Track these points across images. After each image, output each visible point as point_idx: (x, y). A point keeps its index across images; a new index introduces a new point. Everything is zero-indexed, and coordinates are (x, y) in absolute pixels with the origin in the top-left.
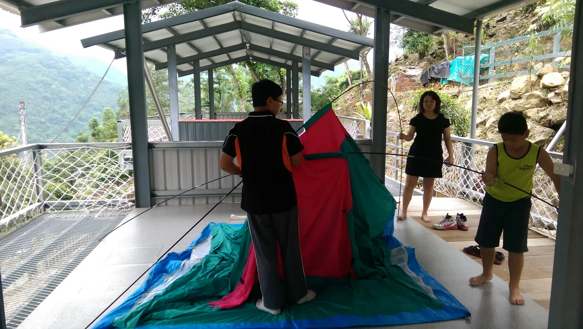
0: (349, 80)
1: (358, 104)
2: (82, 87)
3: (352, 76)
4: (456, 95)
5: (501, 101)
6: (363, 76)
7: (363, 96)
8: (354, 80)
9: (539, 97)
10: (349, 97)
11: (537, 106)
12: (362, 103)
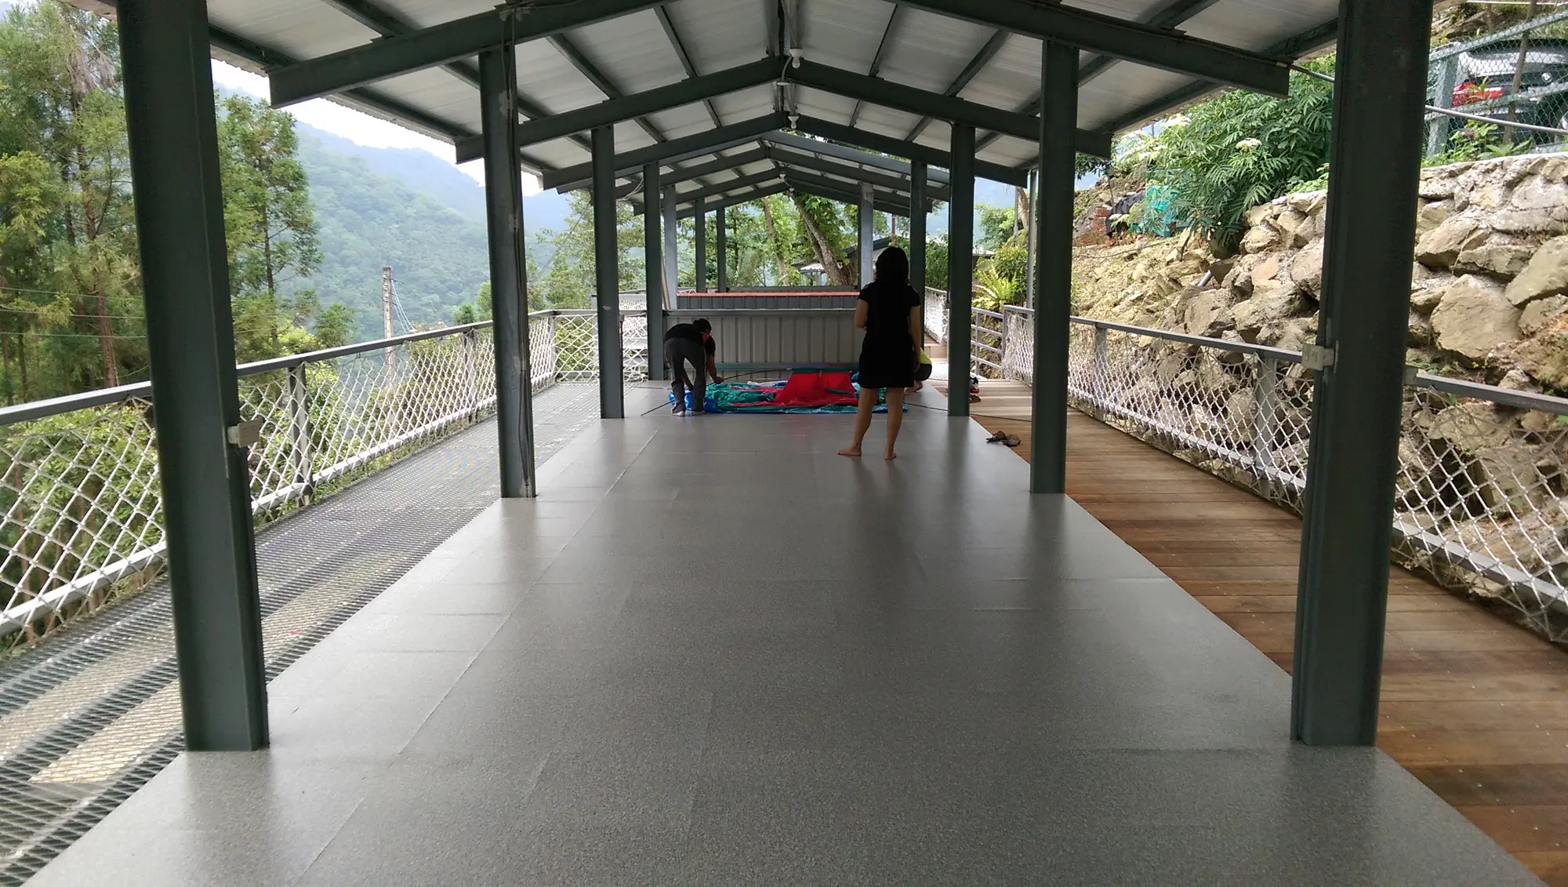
2: (393, 231)
11: (1196, 270)
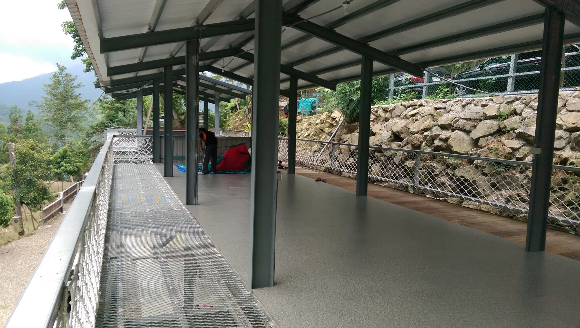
0: (237, 106)
1: (245, 124)
3: (239, 102)
4: (300, 121)
5: (317, 124)
6: (248, 104)
7: (248, 119)
8: (241, 105)
9: (329, 122)
10: (237, 119)
11: (329, 127)
12: (248, 123)
